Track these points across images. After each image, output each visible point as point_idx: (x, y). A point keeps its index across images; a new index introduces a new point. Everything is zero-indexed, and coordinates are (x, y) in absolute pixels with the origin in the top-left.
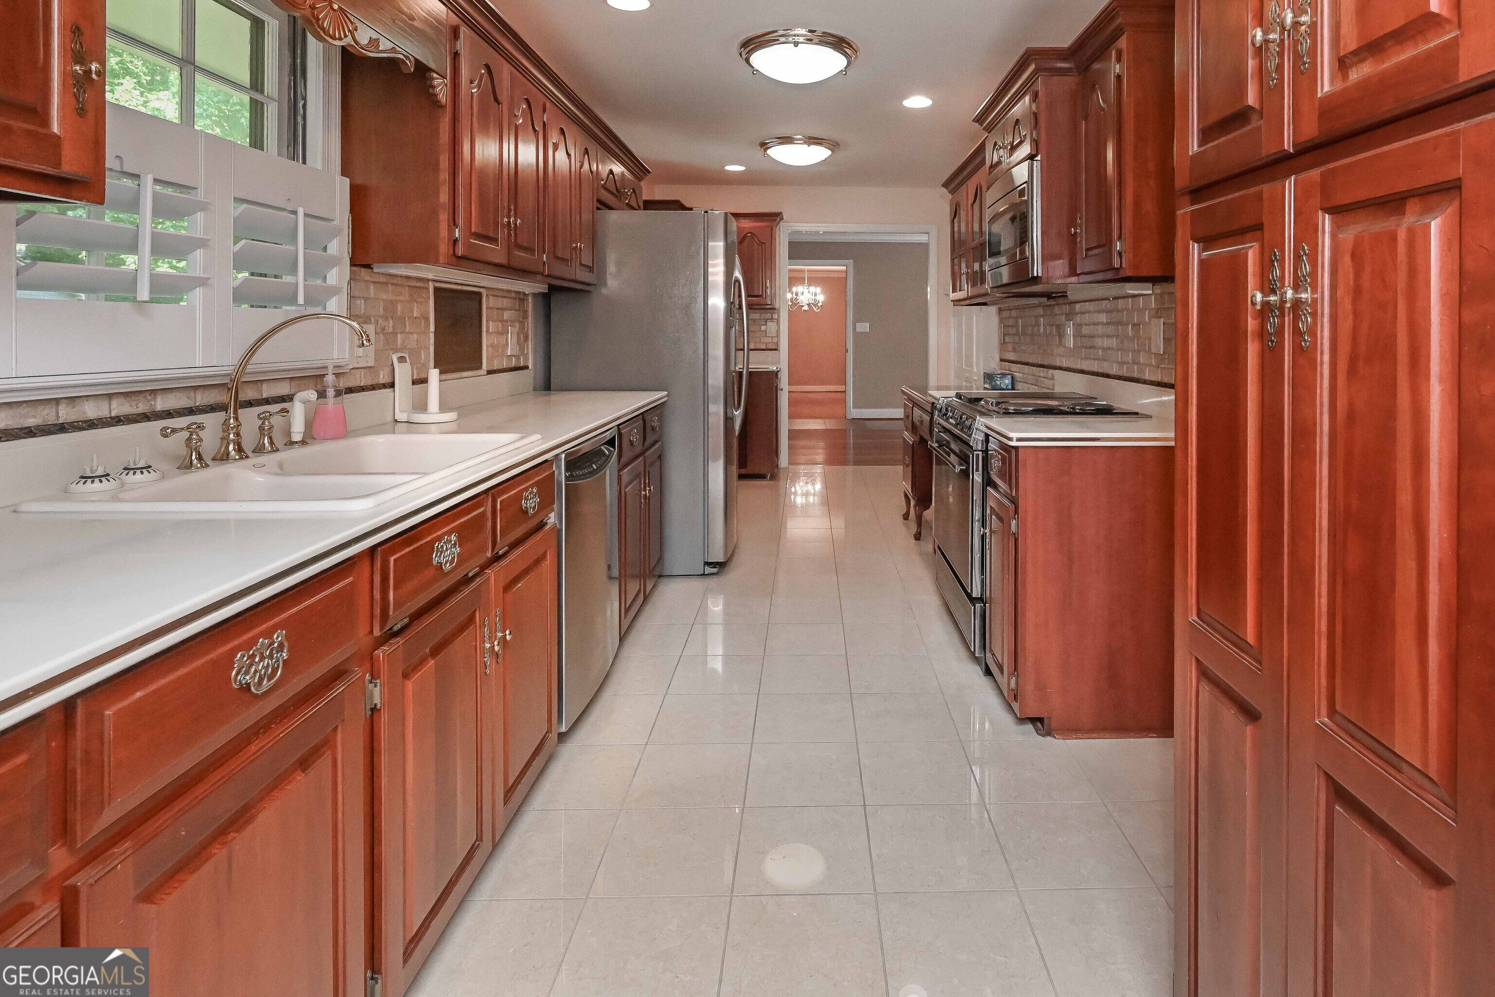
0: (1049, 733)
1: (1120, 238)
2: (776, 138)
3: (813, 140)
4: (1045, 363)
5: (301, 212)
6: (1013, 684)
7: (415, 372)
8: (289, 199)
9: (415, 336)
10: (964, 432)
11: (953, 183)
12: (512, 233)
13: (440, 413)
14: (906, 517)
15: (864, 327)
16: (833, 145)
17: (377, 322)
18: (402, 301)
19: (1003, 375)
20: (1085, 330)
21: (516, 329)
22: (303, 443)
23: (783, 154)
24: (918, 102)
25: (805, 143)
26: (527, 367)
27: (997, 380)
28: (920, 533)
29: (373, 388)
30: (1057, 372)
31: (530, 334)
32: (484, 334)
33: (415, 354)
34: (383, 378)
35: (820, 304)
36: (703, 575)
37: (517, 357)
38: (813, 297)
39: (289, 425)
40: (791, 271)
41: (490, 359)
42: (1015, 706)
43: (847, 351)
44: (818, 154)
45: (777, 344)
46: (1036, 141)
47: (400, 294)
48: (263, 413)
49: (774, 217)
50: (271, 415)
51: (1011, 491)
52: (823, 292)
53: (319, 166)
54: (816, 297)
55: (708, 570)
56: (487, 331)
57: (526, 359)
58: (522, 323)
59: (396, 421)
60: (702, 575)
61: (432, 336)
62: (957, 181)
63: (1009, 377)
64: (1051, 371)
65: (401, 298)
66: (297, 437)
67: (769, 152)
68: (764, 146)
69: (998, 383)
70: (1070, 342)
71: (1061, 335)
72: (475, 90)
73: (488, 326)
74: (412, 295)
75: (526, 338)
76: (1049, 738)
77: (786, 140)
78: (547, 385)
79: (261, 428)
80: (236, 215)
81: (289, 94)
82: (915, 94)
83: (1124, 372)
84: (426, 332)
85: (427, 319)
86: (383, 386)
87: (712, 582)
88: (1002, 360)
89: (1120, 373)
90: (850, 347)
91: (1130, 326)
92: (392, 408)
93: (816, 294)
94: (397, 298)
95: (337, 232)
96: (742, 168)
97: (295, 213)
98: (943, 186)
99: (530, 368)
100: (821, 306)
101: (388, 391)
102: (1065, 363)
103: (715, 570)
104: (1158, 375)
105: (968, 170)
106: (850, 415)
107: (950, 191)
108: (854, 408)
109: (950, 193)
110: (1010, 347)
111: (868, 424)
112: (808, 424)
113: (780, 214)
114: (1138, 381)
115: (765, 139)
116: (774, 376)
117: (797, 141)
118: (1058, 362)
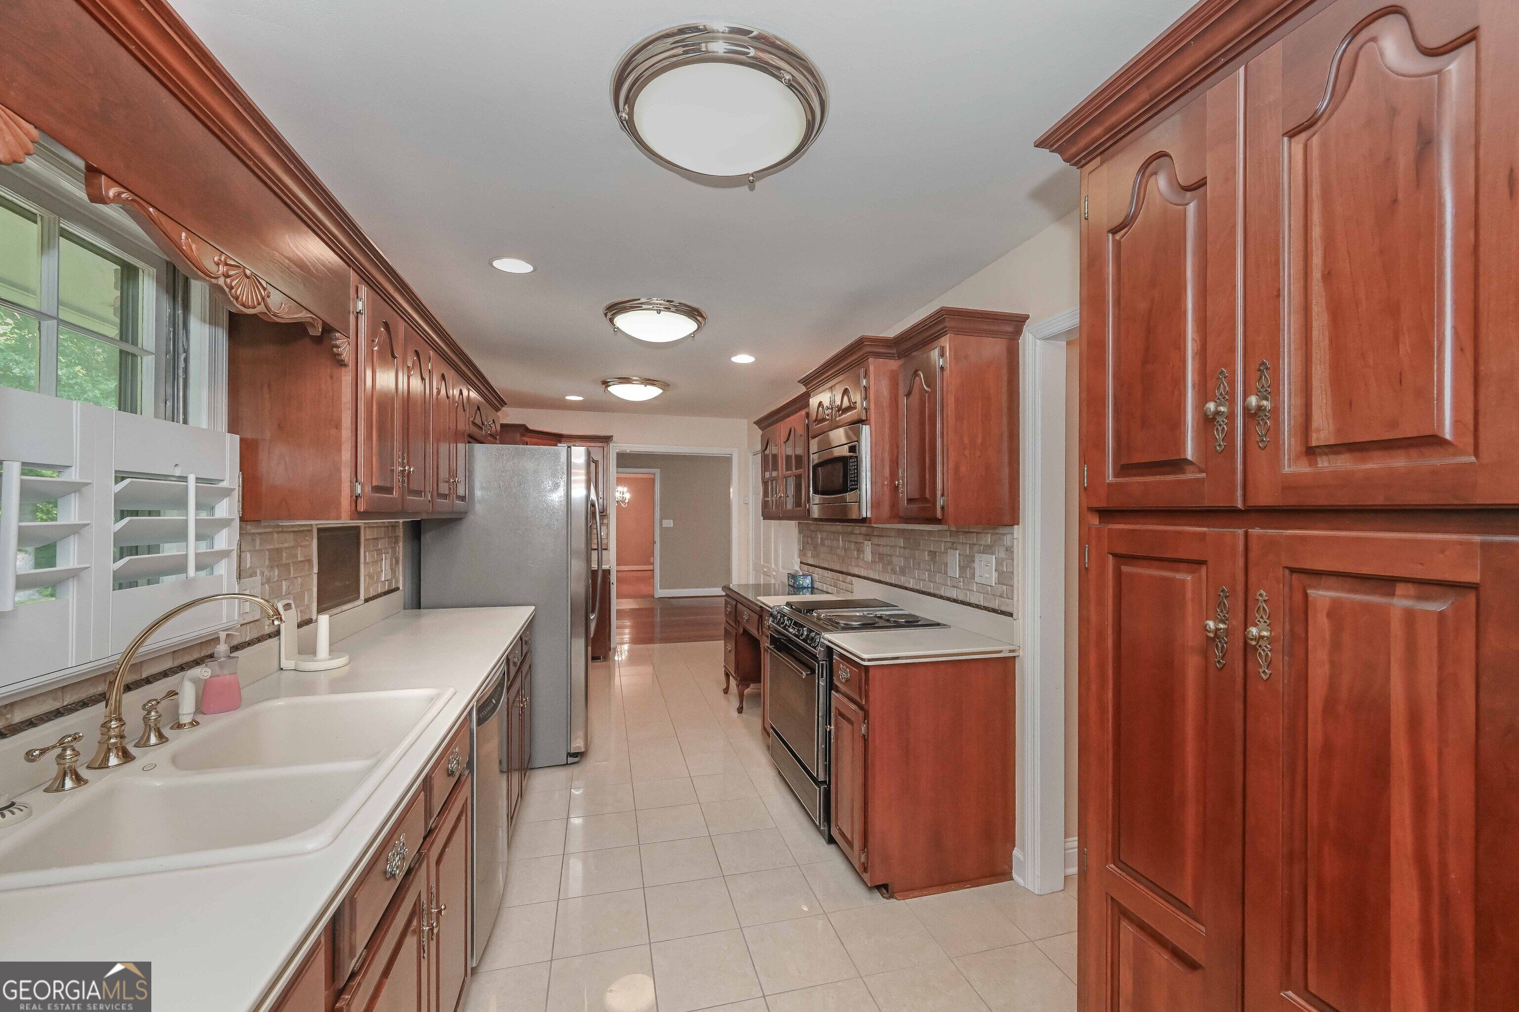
0: (891, 896)
1: (943, 495)
2: (618, 378)
3: (648, 382)
4: (844, 570)
5: (192, 479)
6: (863, 859)
7: (299, 615)
8: (176, 465)
9: (299, 580)
10: (807, 643)
11: (766, 423)
12: (406, 479)
13: (330, 659)
14: (726, 691)
15: (669, 523)
16: (664, 386)
17: (262, 573)
18: (286, 548)
19: (805, 576)
20: (882, 550)
21: (389, 556)
22: (194, 723)
23: (620, 391)
24: (743, 359)
25: (642, 383)
26: (397, 589)
27: (800, 580)
28: (742, 708)
29: (259, 640)
30: (854, 579)
31: (401, 557)
32: (362, 566)
33: (299, 598)
34: (267, 630)
35: (627, 501)
36: (567, 764)
37: (390, 581)
38: (621, 495)
39: (177, 707)
41: (366, 589)
42: (866, 876)
43: (654, 542)
44: (652, 392)
45: (607, 544)
46: (866, 409)
47: (285, 541)
48: (149, 702)
49: (607, 439)
50: (158, 703)
51: (861, 700)
52: (628, 491)
53: (205, 426)
54: (623, 496)
55: (571, 760)
56: (365, 563)
57: (397, 582)
58: (394, 549)
59: (282, 669)
60: (565, 765)
61: (315, 577)
62: (768, 421)
63: (810, 577)
64: (849, 577)
65: (286, 545)
66: (185, 719)
67: (609, 389)
68: (606, 384)
69: (801, 582)
70: (868, 556)
71: (860, 551)
72: (376, 348)
73: (365, 555)
74: (296, 540)
75: (397, 562)
76: (893, 900)
77: (625, 380)
78: (416, 603)
79: (146, 719)
80: (116, 492)
81: (167, 345)
82: (739, 354)
83: (921, 587)
84: (310, 575)
85: (310, 561)
86: (270, 636)
87: (575, 770)
88: (801, 563)
89: (915, 587)
90: (657, 539)
91: (926, 552)
92: (277, 655)
93: (623, 494)
94: (281, 546)
95: (227, 492)
96: (581, 398)
97: (184, 479)
98: (756, 424)
99: (401, 589)
101: (273, 642)
102: (863, 573)
103: (576, 760)
104: (953, 594)
105: (782, 414)
106: (656, 596)
107: (762, 429)
108: (661, 588)
109: (762, 430)
110: (809, 554)
111: (673, 601)
112: (628, 604)
113: (612, 436)
114: (934, 595)
115: (609, 379)
116: (607, 573)
117: (635, 382)
118: (856, 571)
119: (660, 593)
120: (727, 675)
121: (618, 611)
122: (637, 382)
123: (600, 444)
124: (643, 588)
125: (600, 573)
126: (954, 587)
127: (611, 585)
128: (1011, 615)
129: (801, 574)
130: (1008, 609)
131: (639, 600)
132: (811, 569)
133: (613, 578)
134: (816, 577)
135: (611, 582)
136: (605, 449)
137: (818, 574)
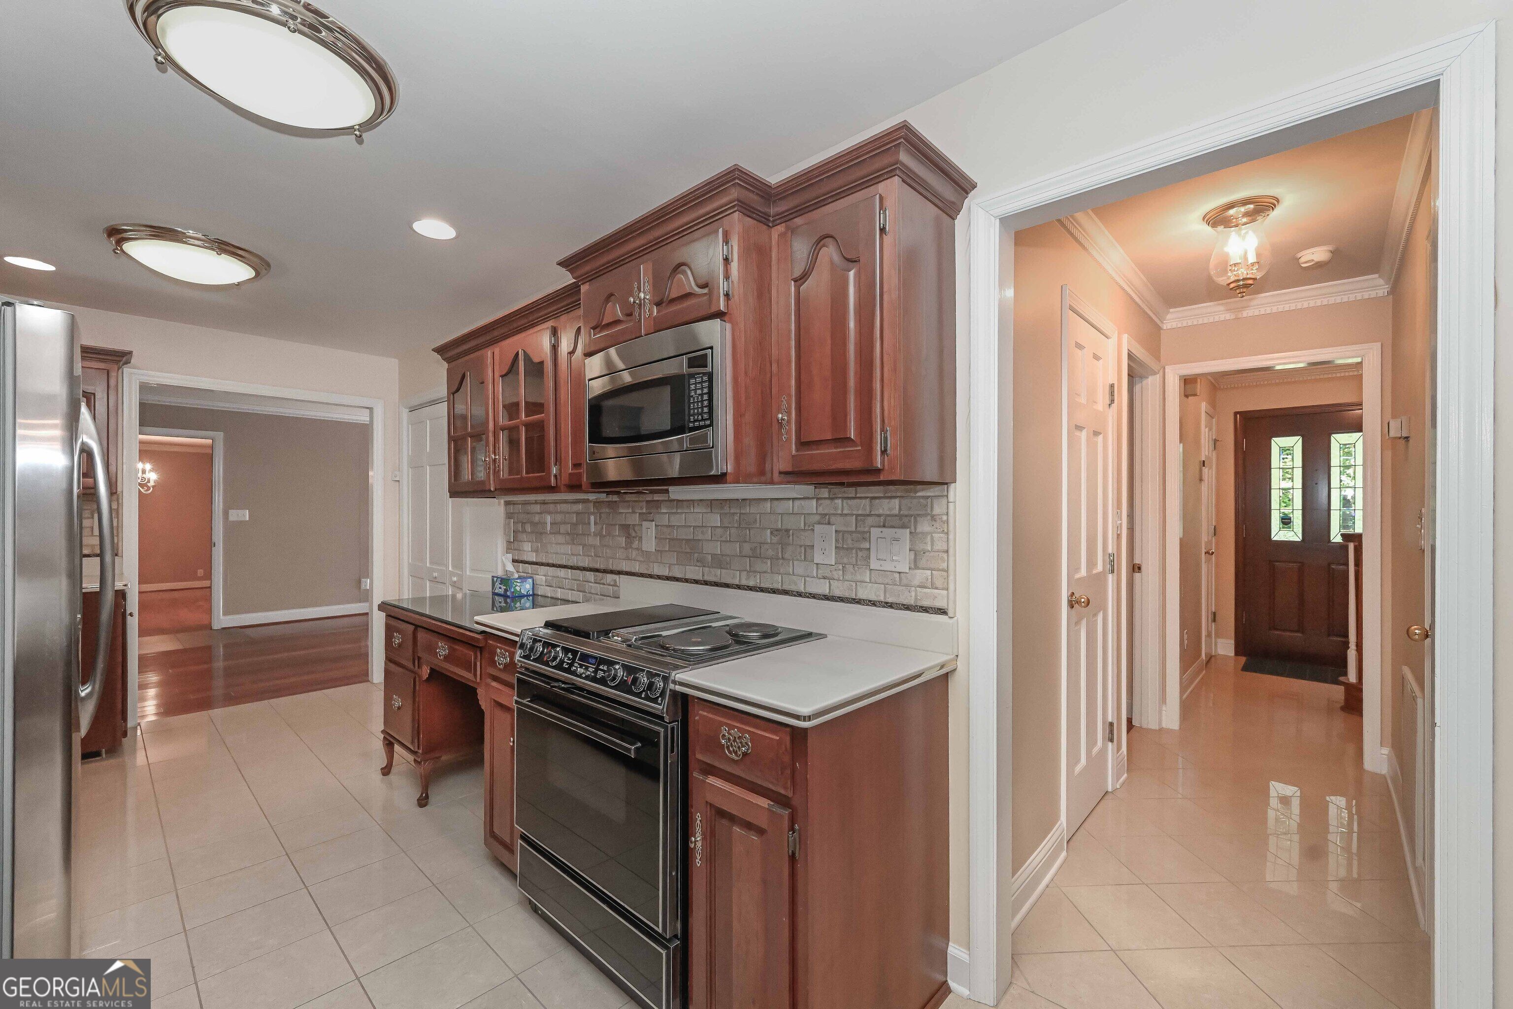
1: (883, 431)
2: (148, 226)
3: (223, 247)
4: (599, 566)
10: (628, 693)
11: (460, 348)
14: (386, 770)
15: (236, 515)
16: (259, 261)
19: (523, 579)
20: (677, 532)
24: (434, 228)
25: (207, 247)
27: (517, 585)
28: (427, 798)
30: (620, 578)
40: (141, 442)
43: (213, 545)
44: (231, 270)
45: (117, 545)
46: (728, 295)
49: (120, 358)
51: (783, 787)
52: (157, 473)
54: (144, 476)
62: (465, 347)
63: (530, 580)
64: (610, 578)
67: (129, 247)
68: (119, 234)
69: (518, 588)
70: (650, 543)
71: (633, 537)
77: (167, 233)
82: (432, 216)
88: (514, 561)
90: (219, 539)
93: (144, 472)
96: (50, 267)
98: (441, 350)
100: (153, 487)
102: (640, 568)
104: (823, 588)
105: (496, 333)
106: (216, 626)
107: (448, 360)
108: (225, 614)
109: (448, 362)
110: (527, 546)
111: (248, 631)
112: (160, 644)
113: (130, 353)
114: (786, 592)
115: (124, 225)
116: (121, 595)
117: (192, 241)
118: (625, 566)
119: (222, 620)
120: (389, 744)
121: (141, 658)
122: (197, 242)
123: (102, 365)
124: (189, 616)
125: (109, 598)
126: (824, 578)
127: (129, 618)
128: (943, 612)
129: (516, 576)
130: (940, 603)
131: (179, 635)
132: (529, 568)
133: (133, 604)
134: (540, 579)
135: (128, 612)
136: (113, 374)
137: (542, 575)
